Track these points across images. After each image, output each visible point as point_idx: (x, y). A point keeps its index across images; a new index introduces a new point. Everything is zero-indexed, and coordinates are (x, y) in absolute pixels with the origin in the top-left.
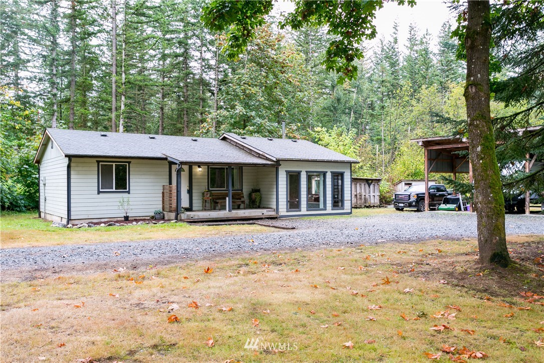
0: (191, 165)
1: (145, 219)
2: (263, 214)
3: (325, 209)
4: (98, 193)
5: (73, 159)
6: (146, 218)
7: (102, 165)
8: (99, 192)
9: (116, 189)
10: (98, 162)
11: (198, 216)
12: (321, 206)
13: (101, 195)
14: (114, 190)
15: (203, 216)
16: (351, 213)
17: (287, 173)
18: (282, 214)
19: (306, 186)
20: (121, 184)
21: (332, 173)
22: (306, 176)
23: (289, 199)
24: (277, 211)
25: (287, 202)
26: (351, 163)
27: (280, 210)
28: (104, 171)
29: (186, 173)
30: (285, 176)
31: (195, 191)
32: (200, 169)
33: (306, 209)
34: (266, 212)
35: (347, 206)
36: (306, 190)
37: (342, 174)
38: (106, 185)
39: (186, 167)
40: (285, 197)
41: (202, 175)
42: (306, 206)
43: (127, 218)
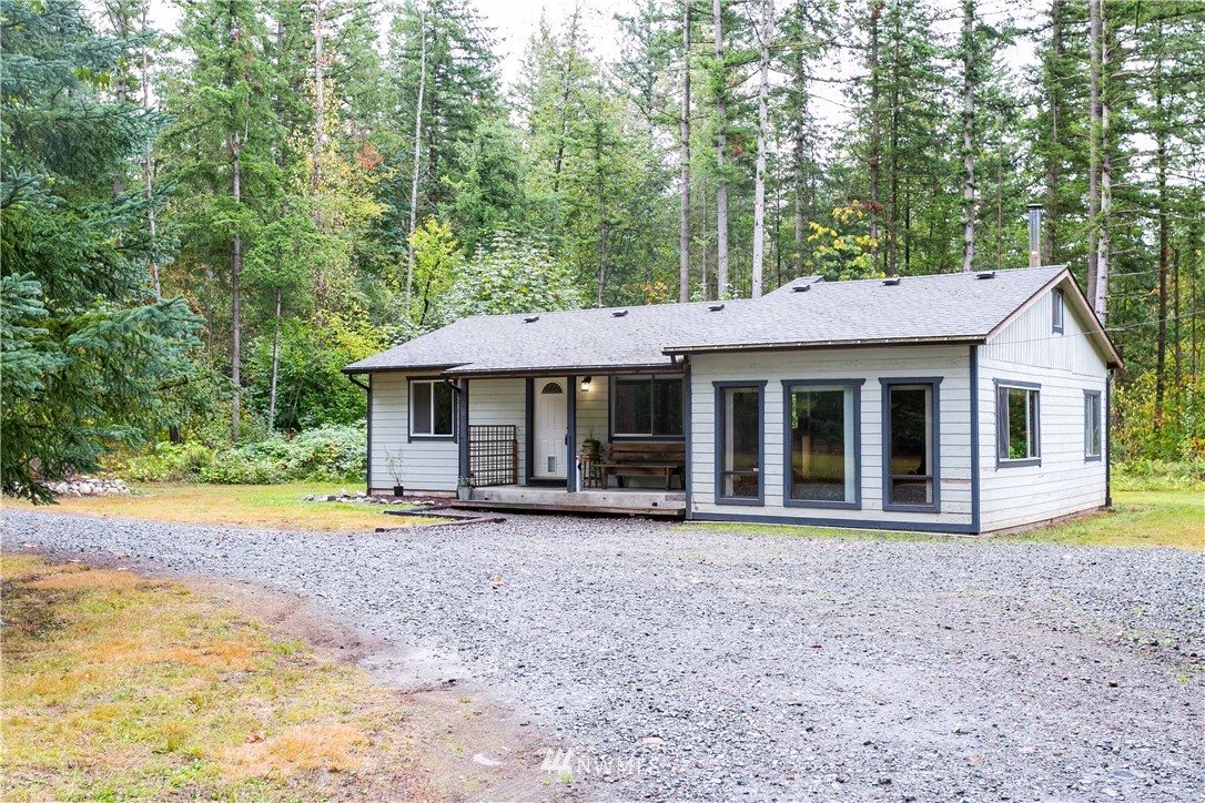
0: (574, 375)
1: (412, 496)
2: (655, 504)
3: (857, 506)
4: (410, 442)
5: (375, 376)
6: (416, 494)
7: (415, 385)
8: (411, 439)
9: (436, 433)
10: (409, 379)
11: (499, 496)
12: (849, 496)
13: (415, 444)
14: (432, 435)
15: (509, 497)
16: (973, 530)
17: (721, 389)
18: (702, 509)
19: (780, 428)
20: (443, 427)
21: (888, 385)
22: (780, 397)
23: (730, 466)
24: (688, 500)
25: (721, 475)
26: (973, 345)
27: (695, 497)
28: (420, 397)
29: (564, 396)
30: (711, 398)
31: (580, 440)
32: (585, 386)
33: (780, 500)
34: (665, 501)
35: (953, 500)
36: (780, 439)
37: (933, 384)
38: (421, 424)
39: (563, 382)
40: (712, 458)
41: (596, 400)
42: (780, 490)
43: (399, 491)
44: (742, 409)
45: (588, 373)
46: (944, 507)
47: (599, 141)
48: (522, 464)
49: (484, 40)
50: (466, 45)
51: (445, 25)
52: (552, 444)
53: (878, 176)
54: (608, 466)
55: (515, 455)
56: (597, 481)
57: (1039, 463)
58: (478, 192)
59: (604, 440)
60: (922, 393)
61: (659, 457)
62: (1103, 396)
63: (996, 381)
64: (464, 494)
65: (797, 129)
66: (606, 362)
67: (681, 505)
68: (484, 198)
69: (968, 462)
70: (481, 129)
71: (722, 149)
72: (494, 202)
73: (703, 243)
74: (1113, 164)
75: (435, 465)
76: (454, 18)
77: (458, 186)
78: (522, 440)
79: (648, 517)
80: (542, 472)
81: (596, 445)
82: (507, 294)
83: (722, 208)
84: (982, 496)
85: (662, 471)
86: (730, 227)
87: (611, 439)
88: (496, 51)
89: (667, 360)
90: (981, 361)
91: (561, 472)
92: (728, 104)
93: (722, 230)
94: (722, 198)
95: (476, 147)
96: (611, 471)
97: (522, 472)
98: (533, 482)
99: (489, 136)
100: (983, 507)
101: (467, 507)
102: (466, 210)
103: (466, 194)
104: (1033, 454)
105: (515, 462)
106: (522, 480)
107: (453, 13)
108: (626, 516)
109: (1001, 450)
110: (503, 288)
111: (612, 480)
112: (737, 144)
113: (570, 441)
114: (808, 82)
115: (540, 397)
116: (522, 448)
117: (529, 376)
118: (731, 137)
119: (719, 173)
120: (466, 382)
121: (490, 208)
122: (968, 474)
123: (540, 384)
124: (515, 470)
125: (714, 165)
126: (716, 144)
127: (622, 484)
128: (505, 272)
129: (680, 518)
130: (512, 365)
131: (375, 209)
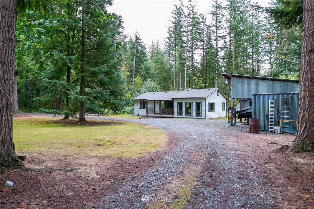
3: (193, 116)
8: (139, 109)
10: (139, 101)
16: (205, 118)
17: (178, 103)
18: (176, 117)
19: (184, 107)
20: (144, 107)
21: (196, 102)
22: (184, 104)
23: (179, 112)
24: (174, 116)
25: (178, 113)
26: (205, 98)
27: (175, 115)
28: (141, 103)
29: (159, 103)
30: (177, 104)
31: (161, 109)
32: (162, 102)
33: (184, 115)
34: (171, 116)
35: (203, 115)
36: (184, 108)
37: (201, 102)
38: (141, 107)
39: (159, 102)
40: (177, 111)
41: (163, 104)
42: (184, 114)
43: (139, 115)
44: (180, 105)
45: (162, 101)
46: (202, 116)
47: (162, 63)
48: (154, 111)
49: (144, 46)
50: (141, 47)
51: (138, 44)
52: (157, 109)
53: (204, 69)
54: (164, 112)
55: (153, 110)
56: (163, 114)
57: (215, 111)
58: (144, 72)
59: (164, 109)
60: (200, 103)
61: (171, 111)
62: (226, 103)
63: (208, 102)
64: (147, 115)
65: (192, 61)
66: (164, 99)
67: (173, 116)
68: (145, 73)
69: (205, 111)
70: (145, 63)
71: (180, 66)
72: (147, 74)
73: (177, 79)
74: (236, 69)
75: (143, 112)
76: (139, 43)
77: (141, 71)
78: (154, 109)
79: (169, 118)
80: (156, 112)
81: (163, 109)
82: (150, 89)
83: (180, 74)
84: (206, 115)
85: (171, 112)
86: (181, 77)
87: (165, 108)
88: (145, 48)
89: (172, 99)
90: (206, 100)
91: (159, 112)
92: (181, 59)
93: (180, 78)
94: (180, 73)
95: (144, 65)
96: (165, 112)
97: (154, 113)
98: (155, 114)
99: (146, 64)
100: (206, 116)
101: (147, 117)
102: (143, 75)
103: (143, 73)
104: (214, 110)
105: (153, 111)
106: (154, 114)
107: (139, 42)
108: (167, 117)
109: (209, 110)
110: (149, 88)
111: (165, 113)
112: (182, 65)
113: (160, 109)
114: (194, 54)
115: (156, 103)
116: (154, 110)
117: (155, 101)
118: (181, 64)
119: (180, 69)
120: (147, 102)
121: (146, 75)
122: (205, 112)
123: (156, 102)
124: (153, 112)
125: (179, 68)
126: (179, 65)
127: (166, 114)
128: (150, 85)
129: (173, 118)
130: (153, 100)
131: (128, 74)
